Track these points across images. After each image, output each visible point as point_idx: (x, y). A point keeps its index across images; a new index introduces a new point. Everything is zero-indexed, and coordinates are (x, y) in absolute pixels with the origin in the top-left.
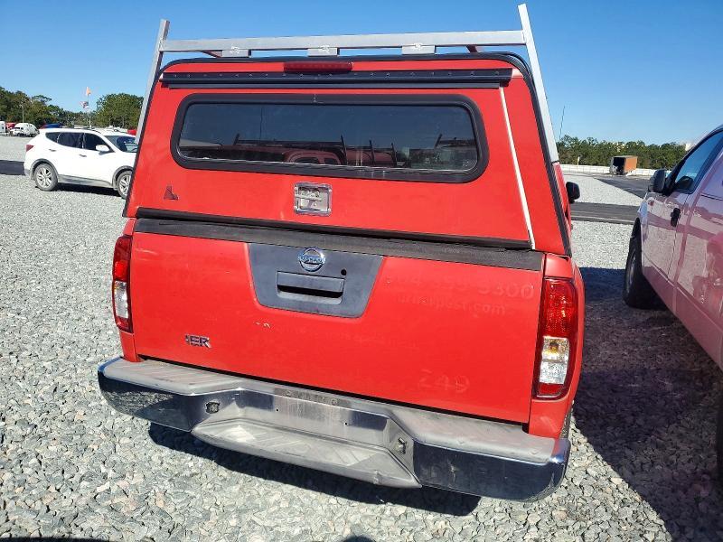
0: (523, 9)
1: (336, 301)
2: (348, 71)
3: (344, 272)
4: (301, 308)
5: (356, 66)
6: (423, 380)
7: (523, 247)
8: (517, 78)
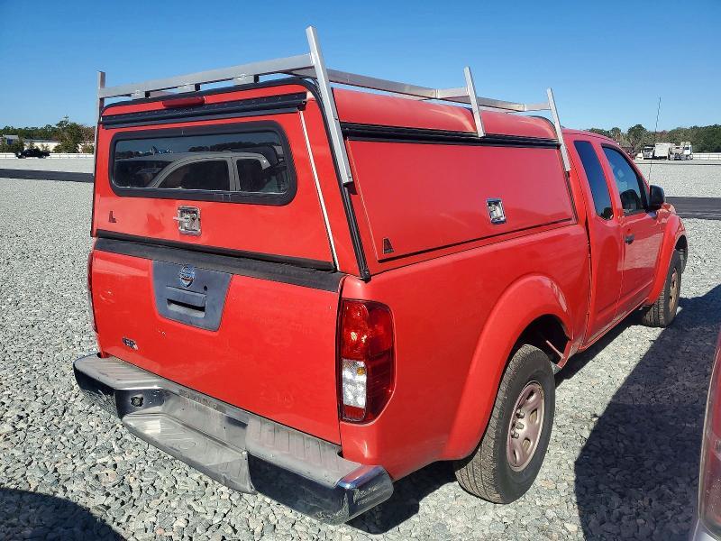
0: (310, 30)
1: (201, 315)
2: (202, 104)
3: (206, 288)
4: (181, 318)
5: (208, 100)
6: (262, 394)
7: (329, 268)
8: (311, 100)
